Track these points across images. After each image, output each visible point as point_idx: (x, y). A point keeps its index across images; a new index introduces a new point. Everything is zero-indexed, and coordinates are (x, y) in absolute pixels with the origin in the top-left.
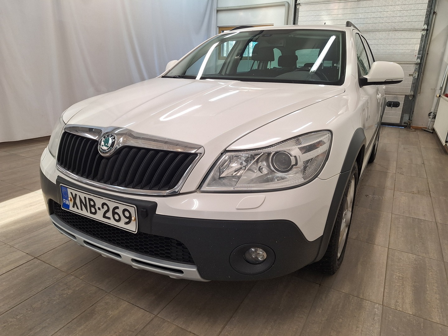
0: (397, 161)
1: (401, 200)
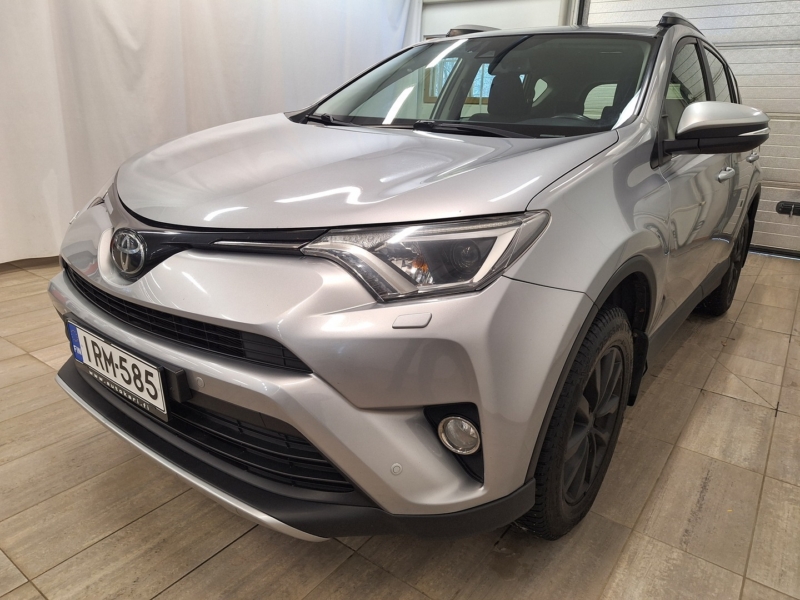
0: (785, 367)
1: (778, 517)
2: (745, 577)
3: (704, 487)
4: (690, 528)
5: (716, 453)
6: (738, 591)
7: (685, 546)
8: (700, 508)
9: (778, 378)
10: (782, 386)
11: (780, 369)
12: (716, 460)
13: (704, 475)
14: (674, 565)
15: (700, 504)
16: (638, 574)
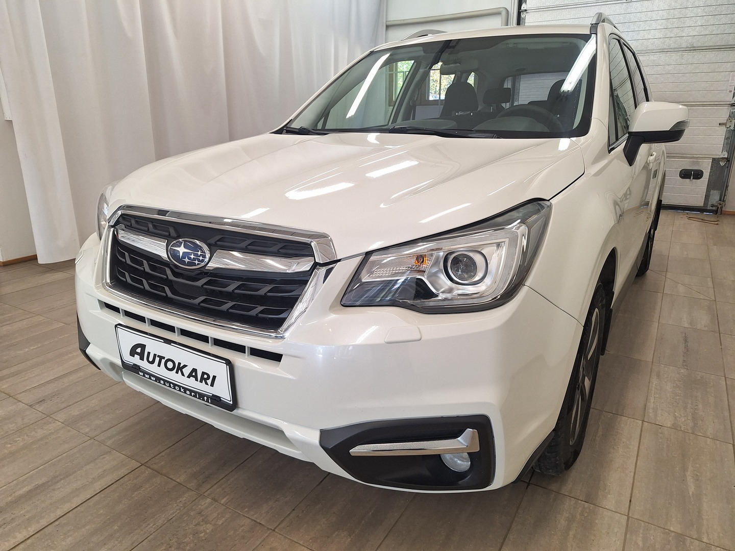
0: (712, 278)
2: (725, 378)
3: (686, 341)
4: (685, 359)
5: (686, 325)
7: (686, 367)
8: (688, 350)
9: (710, 284)
10: (714, 288)
11: (709, 280)
12: (687, 328)
13: (684, 335)
14: (683, 375)
15: (686, 347)
16: (666, 381)
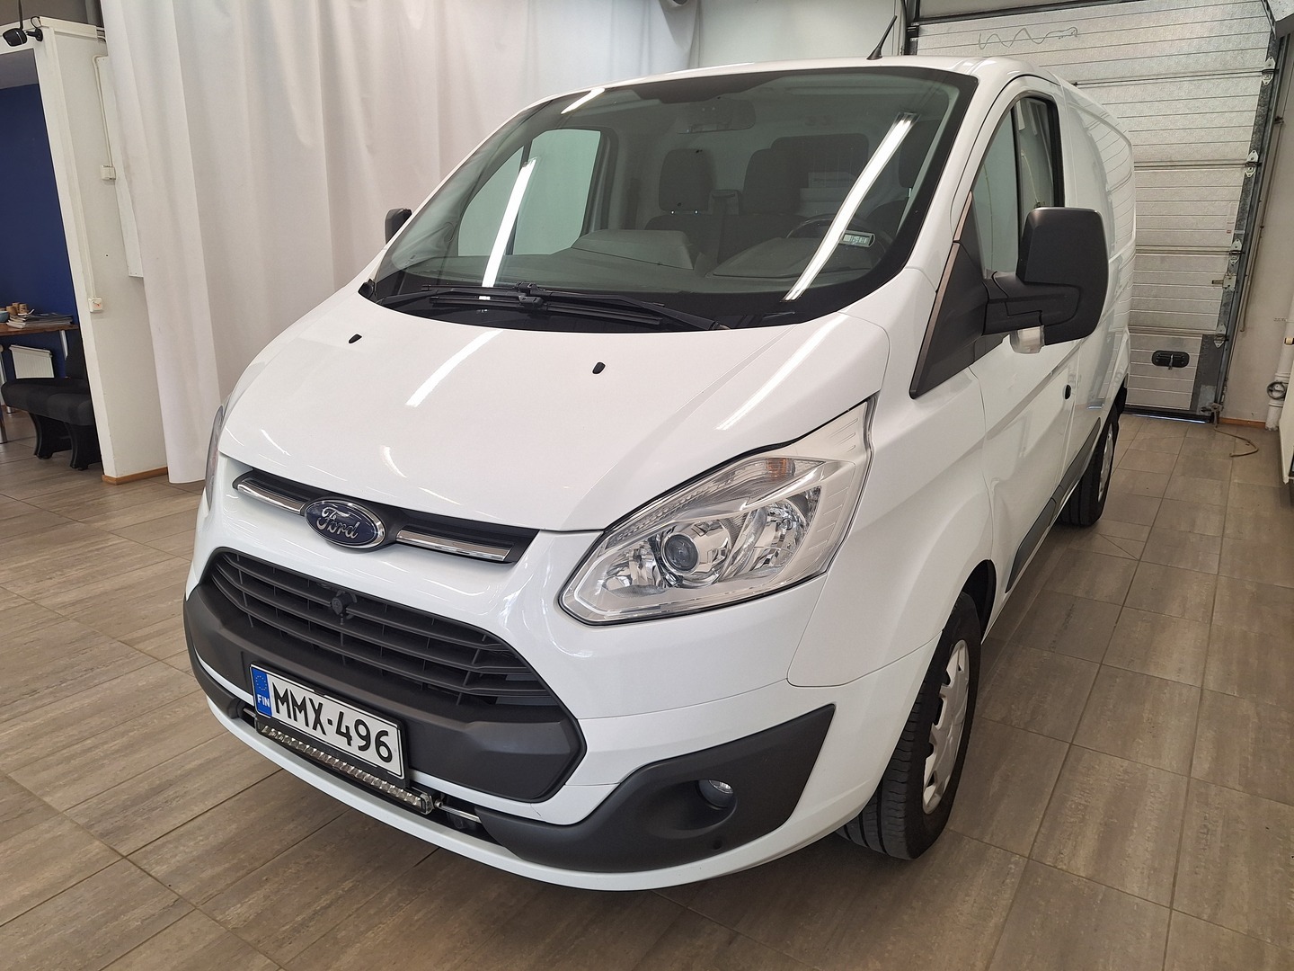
0: (1152, 527)
1: (1132, 631)
2: (1101, 665)
6: (1096, 671)
9: (1145, 536)
10: (1147, 542)
11: (1147, 529)
